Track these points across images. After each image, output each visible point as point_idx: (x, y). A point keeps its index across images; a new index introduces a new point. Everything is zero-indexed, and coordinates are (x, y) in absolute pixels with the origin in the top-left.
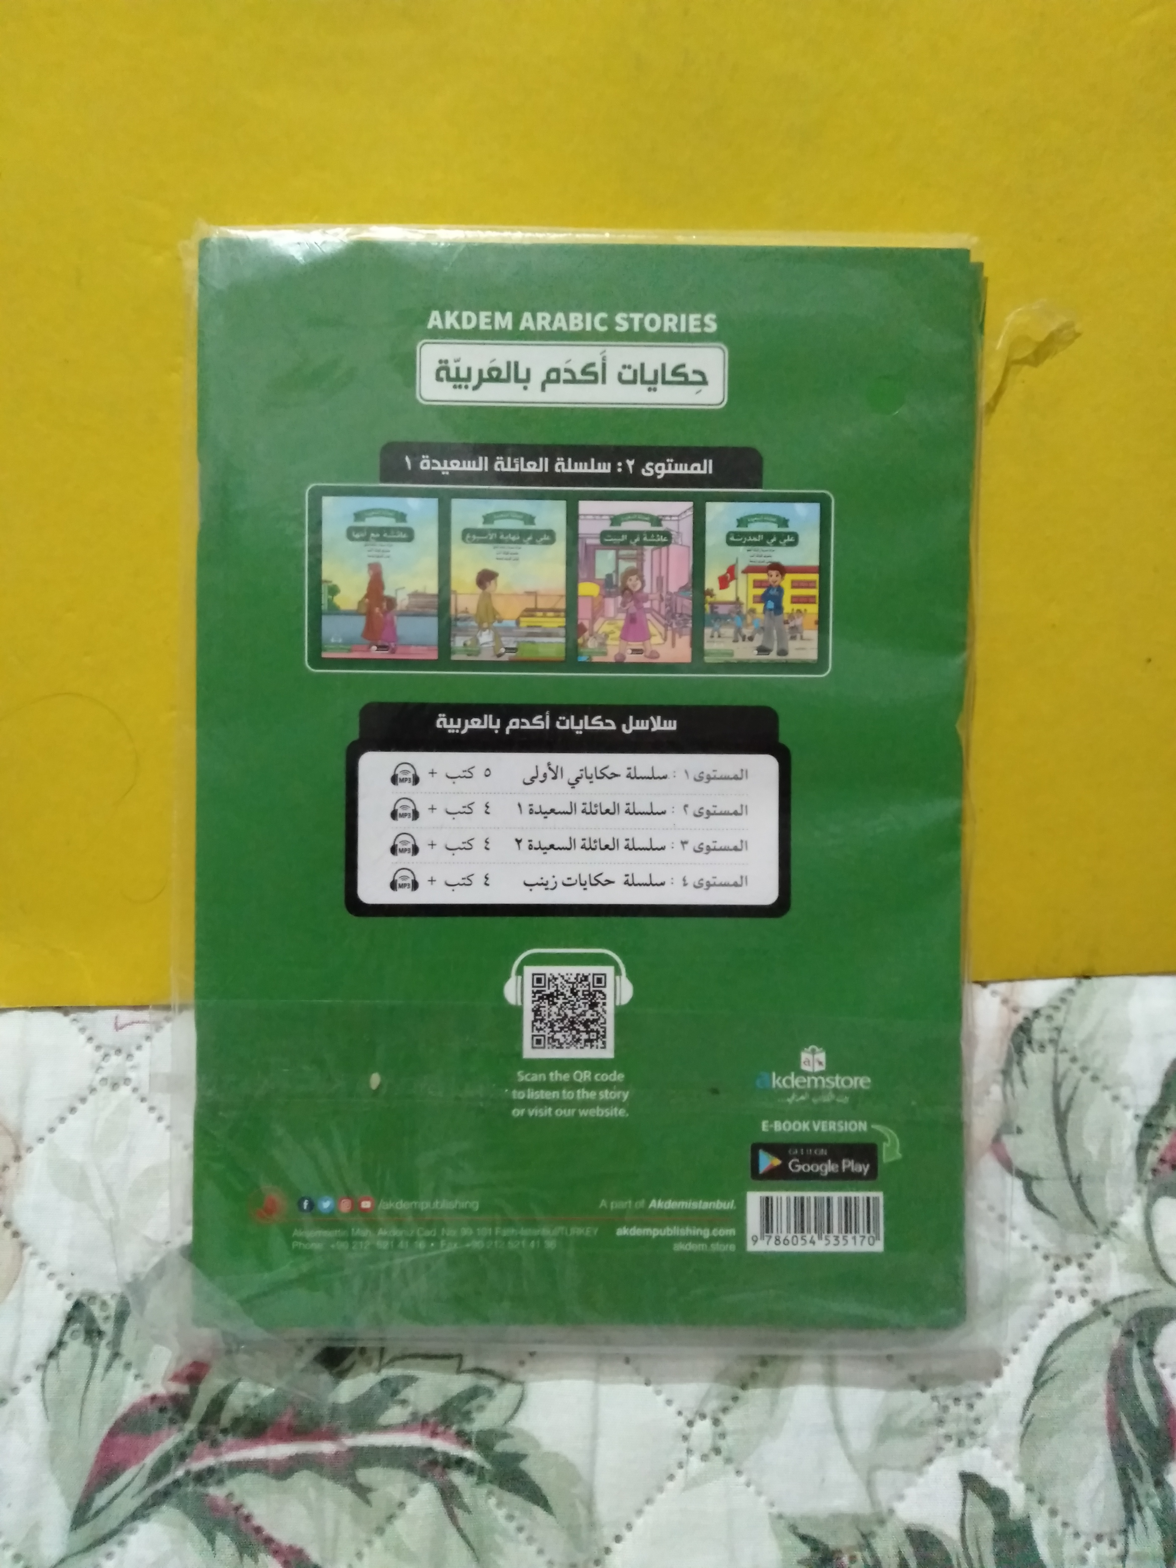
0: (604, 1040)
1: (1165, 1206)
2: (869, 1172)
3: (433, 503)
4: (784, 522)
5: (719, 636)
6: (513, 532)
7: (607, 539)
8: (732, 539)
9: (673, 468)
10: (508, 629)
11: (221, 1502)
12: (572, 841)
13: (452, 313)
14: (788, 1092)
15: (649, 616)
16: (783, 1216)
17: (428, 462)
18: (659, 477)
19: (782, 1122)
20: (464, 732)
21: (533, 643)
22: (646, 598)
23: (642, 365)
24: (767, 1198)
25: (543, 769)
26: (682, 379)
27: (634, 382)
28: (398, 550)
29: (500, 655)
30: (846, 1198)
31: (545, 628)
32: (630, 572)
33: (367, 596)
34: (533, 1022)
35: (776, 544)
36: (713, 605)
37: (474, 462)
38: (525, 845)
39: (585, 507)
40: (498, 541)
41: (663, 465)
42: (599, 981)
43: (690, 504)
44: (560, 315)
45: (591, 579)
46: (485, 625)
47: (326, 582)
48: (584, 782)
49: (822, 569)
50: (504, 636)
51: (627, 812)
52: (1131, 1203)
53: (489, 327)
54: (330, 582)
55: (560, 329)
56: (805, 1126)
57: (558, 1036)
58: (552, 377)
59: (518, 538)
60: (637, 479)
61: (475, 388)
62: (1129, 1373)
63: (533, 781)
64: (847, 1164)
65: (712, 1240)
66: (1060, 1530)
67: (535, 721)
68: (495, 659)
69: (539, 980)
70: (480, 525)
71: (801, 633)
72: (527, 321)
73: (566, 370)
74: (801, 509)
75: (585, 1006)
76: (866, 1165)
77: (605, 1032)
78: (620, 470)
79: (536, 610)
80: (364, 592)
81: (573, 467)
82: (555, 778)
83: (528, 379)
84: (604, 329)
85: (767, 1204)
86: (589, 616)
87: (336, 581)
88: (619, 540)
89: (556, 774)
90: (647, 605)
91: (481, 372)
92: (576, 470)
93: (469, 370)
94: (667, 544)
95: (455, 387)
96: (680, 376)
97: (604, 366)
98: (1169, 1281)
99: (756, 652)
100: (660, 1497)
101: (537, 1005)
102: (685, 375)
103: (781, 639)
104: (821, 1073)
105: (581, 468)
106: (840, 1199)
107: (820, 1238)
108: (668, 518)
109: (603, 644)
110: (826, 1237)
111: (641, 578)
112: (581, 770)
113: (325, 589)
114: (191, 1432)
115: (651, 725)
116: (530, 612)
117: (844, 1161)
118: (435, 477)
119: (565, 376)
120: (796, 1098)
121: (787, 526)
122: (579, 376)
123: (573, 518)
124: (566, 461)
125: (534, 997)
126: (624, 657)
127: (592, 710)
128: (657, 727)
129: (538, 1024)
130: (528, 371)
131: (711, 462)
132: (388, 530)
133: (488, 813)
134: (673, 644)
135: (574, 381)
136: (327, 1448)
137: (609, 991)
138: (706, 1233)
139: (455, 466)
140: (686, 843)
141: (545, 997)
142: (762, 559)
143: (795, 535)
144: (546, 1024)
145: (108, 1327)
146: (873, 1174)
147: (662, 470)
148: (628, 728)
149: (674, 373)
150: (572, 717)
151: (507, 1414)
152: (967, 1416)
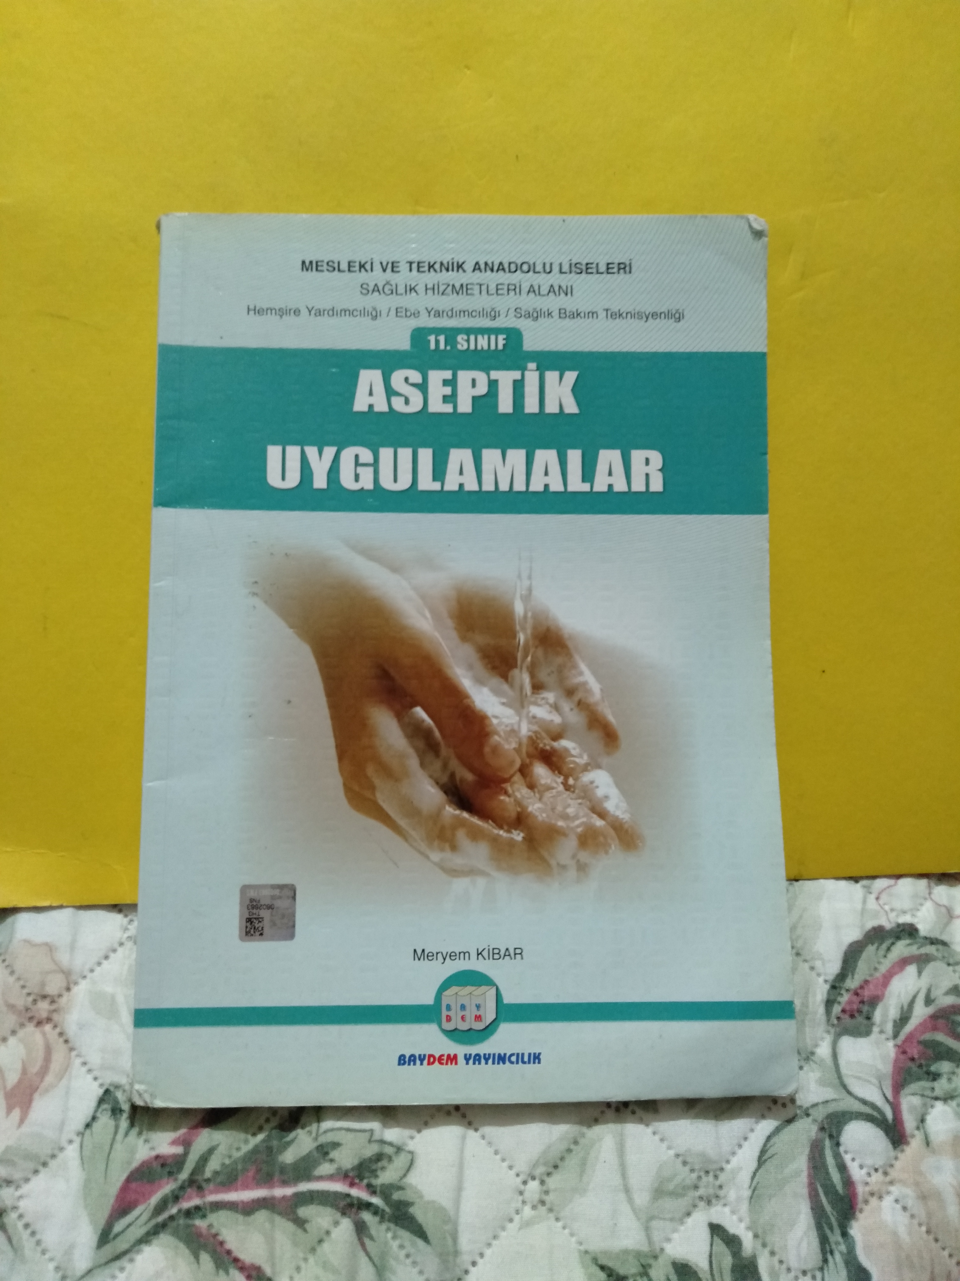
1: (847, 1043)
11: (204, 1231)
52: (822, 1039)
62: (823, 1156)
66: (777, 1265)
98: (849, 1093)
100: (503, 1234)
114: (184, 1181)
136: (280, 1192)
151: (401, 1173)
152: (714, 1184)
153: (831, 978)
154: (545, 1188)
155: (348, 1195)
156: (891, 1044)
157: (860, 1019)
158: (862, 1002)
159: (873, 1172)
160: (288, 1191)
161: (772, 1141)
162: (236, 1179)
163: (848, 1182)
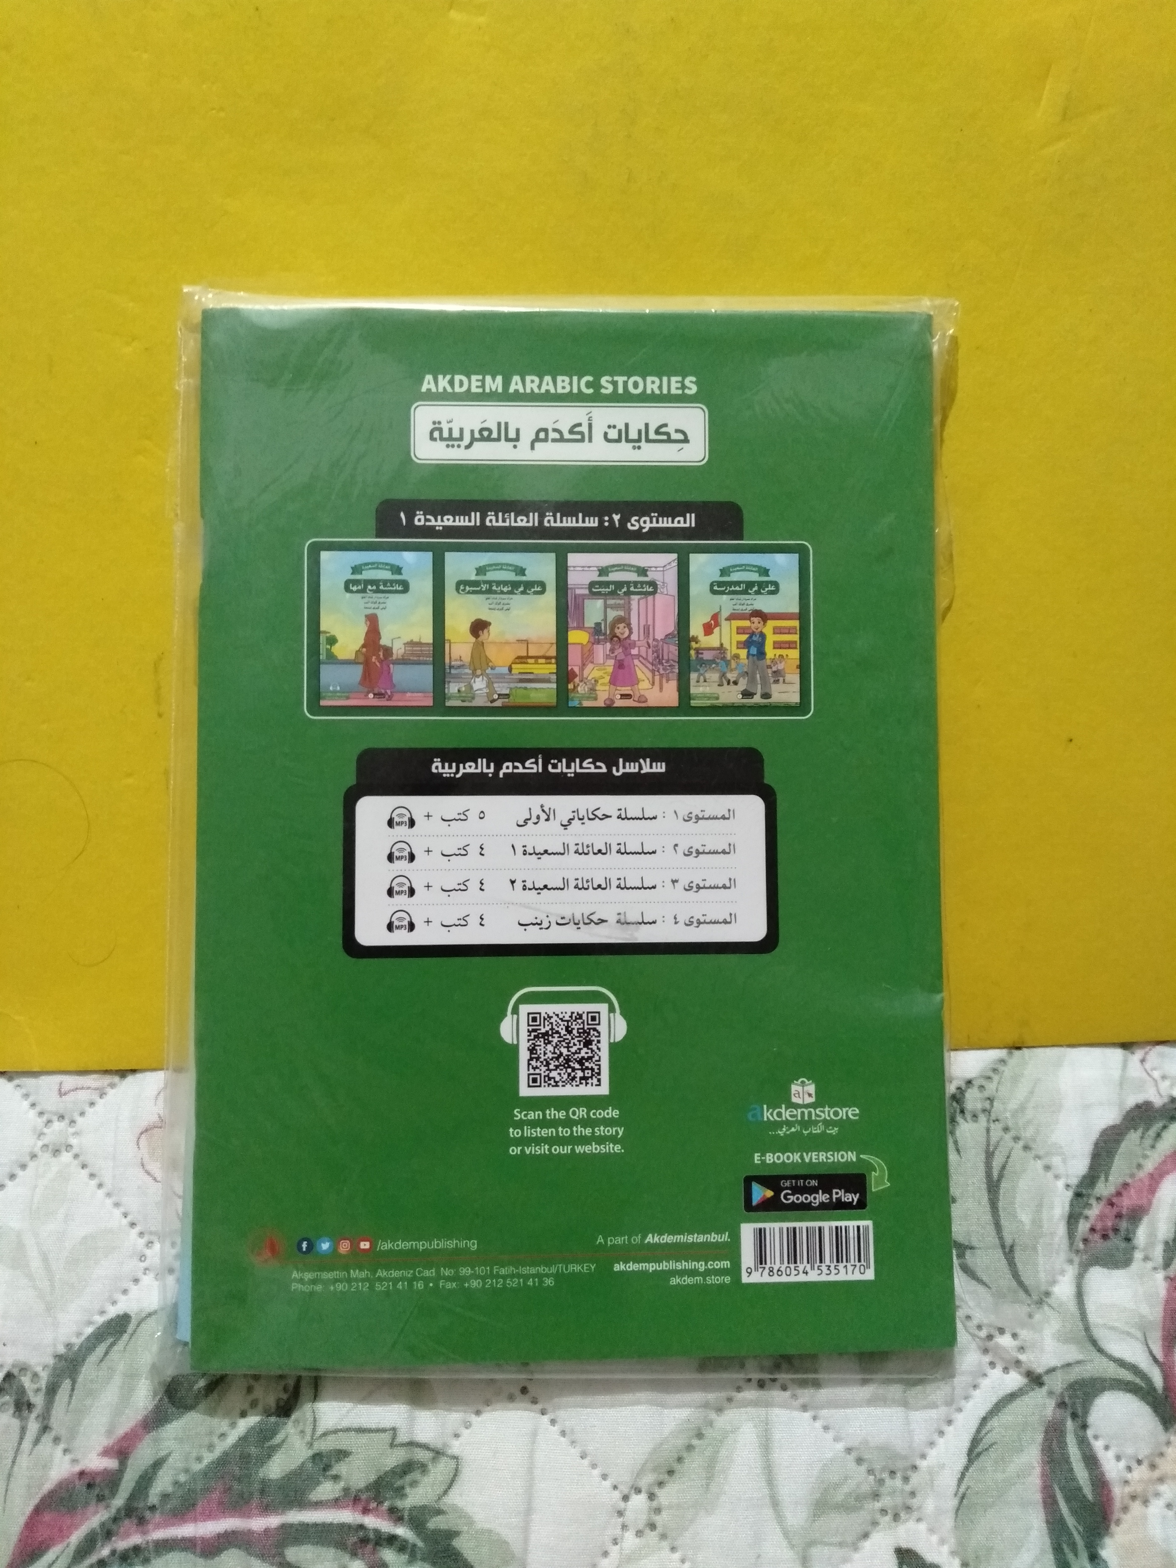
0: (598, 1077)
1: (1097, 1276)
2: (859, 1200)
3: (428, 556)
4: (765, 572)
5: (705, 681)
6: (505, 583)
7: (595, 589)
8: (716, 588)
9: (657, 522)
10: (501, 677)
12: (566, 882)
13: (444, 377)
14: (778, 1125)
15: (636, 662)
16: (776, 1246)
17: (422, 517)
18: (644, 531)
19: (774, 1154)
20: (458, 776)
21: (526, 688)
22: (633, 645)
23: (627, 425)
24: (760, 1230)
25: (537, 811)
26: (665, 437)
27: (619, 440)
28: (395, 601)
29: (493, 701)
30: (837, 1228)
31: (537, 675)
32: (619, 620)
33: (363, 646)
34: (529, 1061)
35: (758, 593)
36: (697, 650)
37: (467, 518)
38: (519, 885)
39: (573, 559)
40: (489, 591)
41: (647, 519)
42: (593, 1019)
43: (674, 556)
44: (548, 379)
45: (581, 627)
46: (479, 672)
47: (325, 632)
48: (577, 822)
49: (803, 616)
50: (496, 682)
51: (619, 852)
52: (1062, 1272)
53: (480, 390)
54: (329, 633)
55: (547, 391)
56: (796, 1157)
57: (553, 1074)
58: (541, 436)
59: (510, 589)
60: (622, 532)
61: (468, 447)
62: (1063, 1445)
63: (527, 823)
64: (837, 1193)
65: (708, 1273)
67: (527, 764)
68: (489, 704)
69: (534, 1019)
70: (473, 577)
71: (783, 677)
72: (516, 384)
73: (555, 430)
74: (781, 559)
75: (580, 1045)
76: (855, 1194)
77: (599, 1069)
78: (606, 524)
79: (528, 657)
80: (362, 642)
81: (561, 522)
82: (547, 820)
83: (517, 439)
84: (590, 391)
85: (761, 1235)
86: (579, 662)
87: (335, 631)
88: (607, 590)
89: (549, 816)
90: (634, 652)
91: (472, 432)
92: (564, 524)
93: (461, 430)
94: (654, 593)
95: (448, 446)
96: (663, 436)
97: (590, 426)
98: (1100, 1350)
99: (741, 696)
101: (533, 1044)
102: (668, 434)
103: (765, 682)
104: (813, 1106)
105: (570, 523)
106: (830, 1228)
107: (812, 1268)
108: (653, 569)
109: (593, 689)
110: (818, 1266)
111: (629, 625)
112: (574, 812)
113: (323, 639)
114: (119, 1511)
115: (641, 768)
116: (521, 660)
117: (834, 1191)
118: (429, 532)
119: (553, 435)
120: (787, 1130)
121: (768, 575)
122: (567, 436)
123: (562, 570)
124: (555, 516)
125: (529, 1036)
126: (613, 702)
127: (583, 754)
128: (646, 769)
129: (533, 1063)
130: (518, 431)
131: (693, 515)
132: (385, 582)
133: (483, 855)
134: (661, 689)
135: (562, 439)
136: (259, 1523)
137: (603, 1028)
138: (701, 1266)
139: (448, 521)
140: (676, 881)
141: (540, 1035)
142: (744, 607)
143: (776, 584)
144: (542, 1062)
145: (38, 1400)
146: (862, 1204)
147: (647, 524)
148: (618, 771)
149: (657, 432)
150: (564, 760)
151: (440, 1490)
152: (902, 1490)
153: (1074, 1181)
154: (655, 1504)
155: (361, 1527)
156: (1160, 1276)
157: (1116, 1241)
158: (1119, 1216)
159: (1134, 1465)
160: (274, 1521)
161: (988, 1427)
162: (194, 1505)
163: (1100, 1483)
